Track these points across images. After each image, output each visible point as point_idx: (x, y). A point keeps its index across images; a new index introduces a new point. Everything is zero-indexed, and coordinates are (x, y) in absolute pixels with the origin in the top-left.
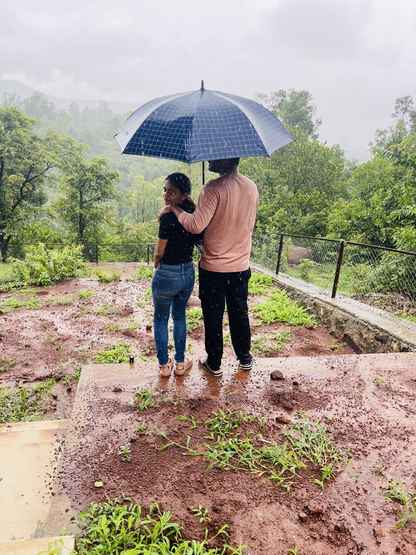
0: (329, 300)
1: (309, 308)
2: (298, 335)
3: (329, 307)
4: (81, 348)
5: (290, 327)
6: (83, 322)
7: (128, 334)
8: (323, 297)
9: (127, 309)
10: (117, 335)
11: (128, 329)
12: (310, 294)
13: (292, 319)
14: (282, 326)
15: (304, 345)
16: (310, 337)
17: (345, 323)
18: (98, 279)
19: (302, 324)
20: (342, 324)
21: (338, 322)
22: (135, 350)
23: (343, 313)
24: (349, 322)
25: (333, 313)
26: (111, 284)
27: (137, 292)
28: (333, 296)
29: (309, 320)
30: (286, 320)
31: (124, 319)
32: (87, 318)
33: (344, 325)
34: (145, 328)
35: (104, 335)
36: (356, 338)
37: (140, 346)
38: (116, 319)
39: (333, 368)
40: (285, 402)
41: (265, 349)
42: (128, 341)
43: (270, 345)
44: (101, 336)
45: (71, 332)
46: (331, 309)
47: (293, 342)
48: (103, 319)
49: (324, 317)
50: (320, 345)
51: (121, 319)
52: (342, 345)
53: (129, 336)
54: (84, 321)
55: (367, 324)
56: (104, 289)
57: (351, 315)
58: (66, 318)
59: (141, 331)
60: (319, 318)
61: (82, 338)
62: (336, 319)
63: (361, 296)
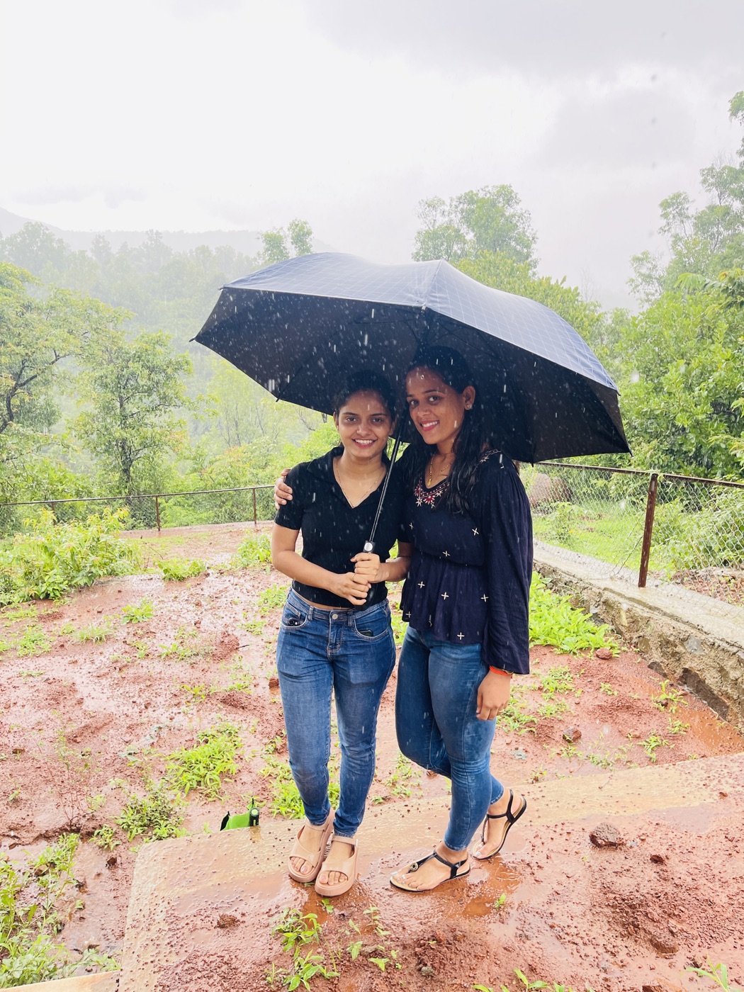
0: (636, 592)
1: (594, 611)
2: (586, 674)
3: (639, 611)
4: (133, 747)
5: (566, 658)
6: (136, 680)
7: (231, 701)
8: (620, 587)
9: (226, 640)
10: (209, 705)
11: (231, 690)
12: (592, 582)
13: (567, 639)
14: (549, 655)
15: (602, 699)
16: (610, 679)
17: (682, 645)
18: (164, 575)
19: (588, 649)
20: (676, 646)
21: (665, 642)
22: (252, 740)
23: (674, 623)
24: (692, 643)
25: (651, 622)
26: (188, 584)
27: (244, 598)
28: (642, 583)
30: (554, 641)
31: (222, 665)
32: (145, 670)
33: (680, 649)
34: (266, 684)
35: (183, 708)
36: (711, 678)
37: (260, 728)
38: (206, 666)
41: (525, 716)
42: (233, 720)
44: (175, 710)
45: (111, 707)
46: (645, 615)
47: (579, 692)
48: (178, 670)
49: (629, 628)
50: (635, 696)
51: (214, 667)
52: (682, 692)
53: (235, 706)
54: (139, 677)
56: (176, 597)
57: (693, 626)
58: (102, 672)
59: (260, 691)
60: (620, 632)
61: (136, 719)
62: (659, 636)
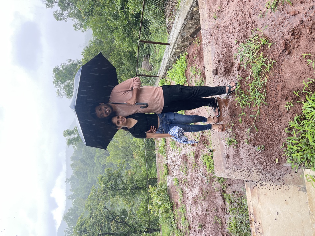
0: (171, 46)
1: (177, 58)
2: (192, 62)
3: (176, 47)
4: (206, 181)
5: (188, 67)
6: (192, 181)
8: (170, 50)
9: (183, 158)
10: (198, 162)
11: (194, 156)
12: (169, 58)
13: (183, 66)
14: (187, 72)
15: (197, 59)
16: (193, 57)
17: (184, 37)
18: (167, 175)
19: (186, 61)
20: (184, 39)
21: (184, 41)
22: (205, 151)
23: (178, 39)
24: (183, 35)
25: (178, 44)
26: (169, 168)
27: (173, 153)
28: (169, 44)
29: (183, 57)
30: (184, 70)
31: (189, 159)
32: (189, 179)
33: (185, 37)
34: (193, 147)
35: (198, 169)
36: (192, 31)
37: (203, 149)
38: (189, 163)
39: (209, 42)
40: (229, 67)
41: (201, 80)
42: (201, 156)
43: (199, 78)
44: (199, 171)
45: (198, 188)
46: (177, 45)
47: (196, 65)
48: (190, 170)
49: (181, 49)
50: (197, 50)
51: (189, 161)
52: (196, 38)
53: (198, 155)
55: (184, 25)
56: (173, 172)
57: (179, 34)
58: (190, 191)
59: (195, 149)
60: (182, 52)
61: (200, 181)
62: (182, 42)
63: (168, 29)
